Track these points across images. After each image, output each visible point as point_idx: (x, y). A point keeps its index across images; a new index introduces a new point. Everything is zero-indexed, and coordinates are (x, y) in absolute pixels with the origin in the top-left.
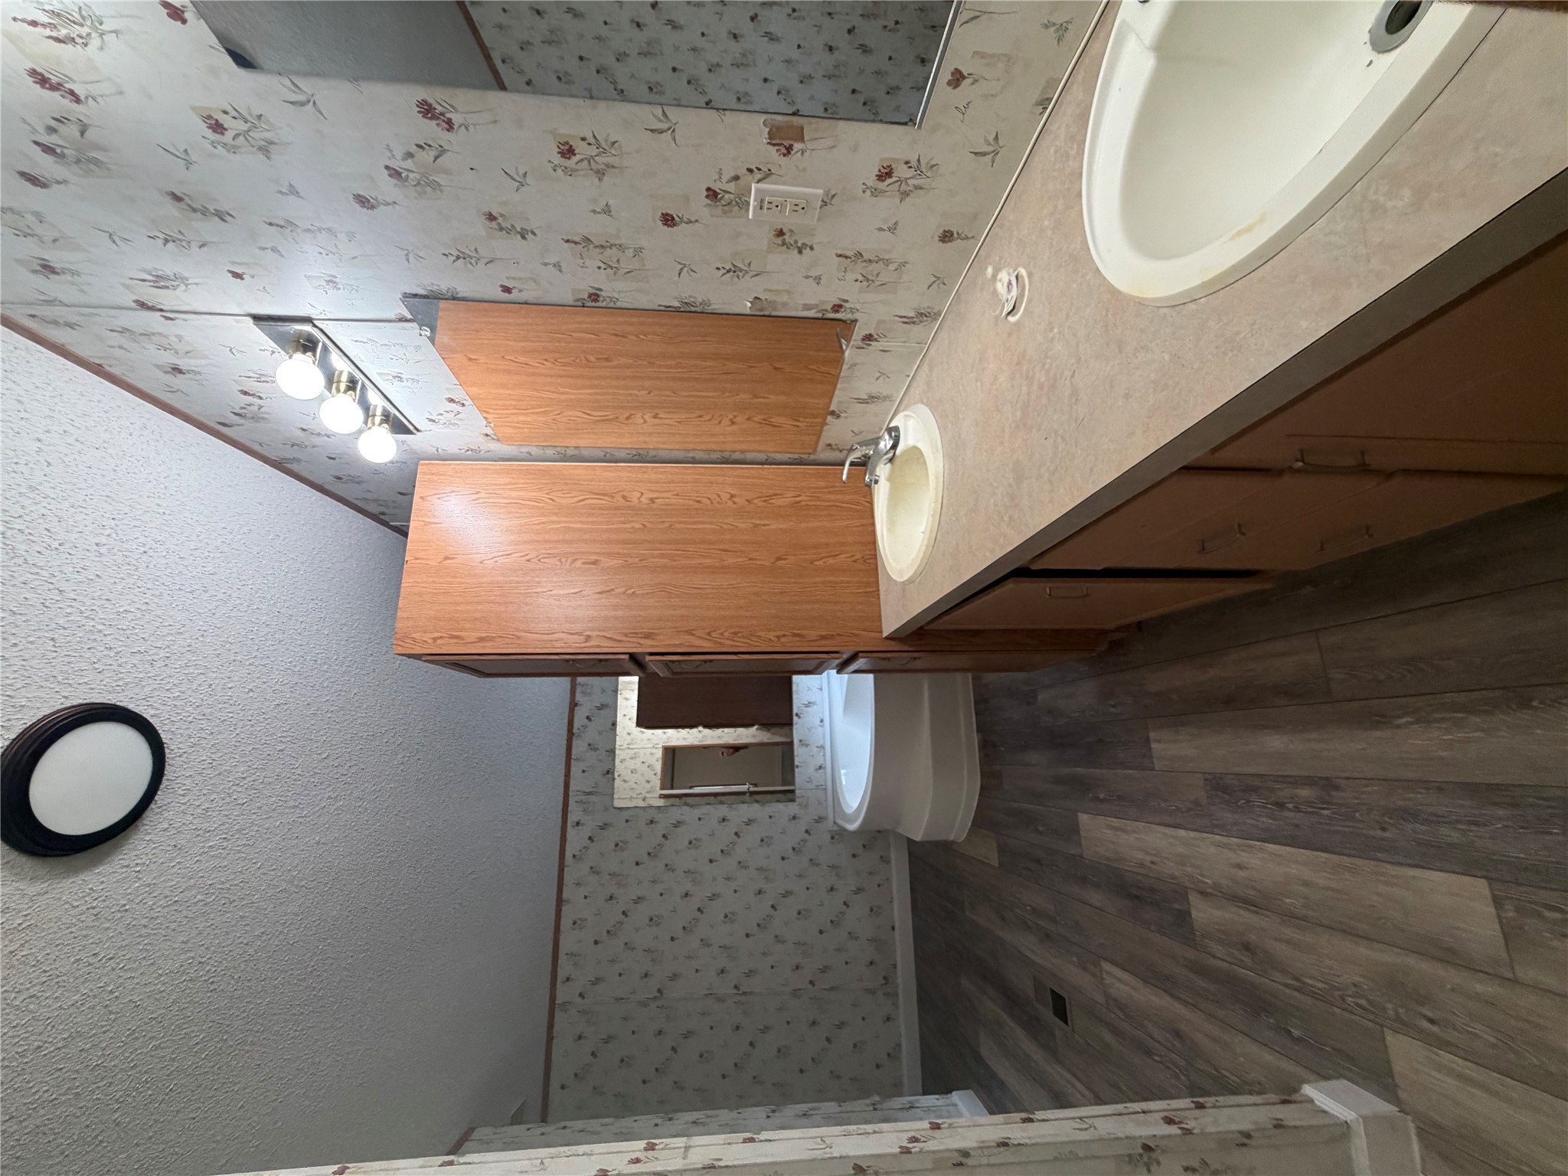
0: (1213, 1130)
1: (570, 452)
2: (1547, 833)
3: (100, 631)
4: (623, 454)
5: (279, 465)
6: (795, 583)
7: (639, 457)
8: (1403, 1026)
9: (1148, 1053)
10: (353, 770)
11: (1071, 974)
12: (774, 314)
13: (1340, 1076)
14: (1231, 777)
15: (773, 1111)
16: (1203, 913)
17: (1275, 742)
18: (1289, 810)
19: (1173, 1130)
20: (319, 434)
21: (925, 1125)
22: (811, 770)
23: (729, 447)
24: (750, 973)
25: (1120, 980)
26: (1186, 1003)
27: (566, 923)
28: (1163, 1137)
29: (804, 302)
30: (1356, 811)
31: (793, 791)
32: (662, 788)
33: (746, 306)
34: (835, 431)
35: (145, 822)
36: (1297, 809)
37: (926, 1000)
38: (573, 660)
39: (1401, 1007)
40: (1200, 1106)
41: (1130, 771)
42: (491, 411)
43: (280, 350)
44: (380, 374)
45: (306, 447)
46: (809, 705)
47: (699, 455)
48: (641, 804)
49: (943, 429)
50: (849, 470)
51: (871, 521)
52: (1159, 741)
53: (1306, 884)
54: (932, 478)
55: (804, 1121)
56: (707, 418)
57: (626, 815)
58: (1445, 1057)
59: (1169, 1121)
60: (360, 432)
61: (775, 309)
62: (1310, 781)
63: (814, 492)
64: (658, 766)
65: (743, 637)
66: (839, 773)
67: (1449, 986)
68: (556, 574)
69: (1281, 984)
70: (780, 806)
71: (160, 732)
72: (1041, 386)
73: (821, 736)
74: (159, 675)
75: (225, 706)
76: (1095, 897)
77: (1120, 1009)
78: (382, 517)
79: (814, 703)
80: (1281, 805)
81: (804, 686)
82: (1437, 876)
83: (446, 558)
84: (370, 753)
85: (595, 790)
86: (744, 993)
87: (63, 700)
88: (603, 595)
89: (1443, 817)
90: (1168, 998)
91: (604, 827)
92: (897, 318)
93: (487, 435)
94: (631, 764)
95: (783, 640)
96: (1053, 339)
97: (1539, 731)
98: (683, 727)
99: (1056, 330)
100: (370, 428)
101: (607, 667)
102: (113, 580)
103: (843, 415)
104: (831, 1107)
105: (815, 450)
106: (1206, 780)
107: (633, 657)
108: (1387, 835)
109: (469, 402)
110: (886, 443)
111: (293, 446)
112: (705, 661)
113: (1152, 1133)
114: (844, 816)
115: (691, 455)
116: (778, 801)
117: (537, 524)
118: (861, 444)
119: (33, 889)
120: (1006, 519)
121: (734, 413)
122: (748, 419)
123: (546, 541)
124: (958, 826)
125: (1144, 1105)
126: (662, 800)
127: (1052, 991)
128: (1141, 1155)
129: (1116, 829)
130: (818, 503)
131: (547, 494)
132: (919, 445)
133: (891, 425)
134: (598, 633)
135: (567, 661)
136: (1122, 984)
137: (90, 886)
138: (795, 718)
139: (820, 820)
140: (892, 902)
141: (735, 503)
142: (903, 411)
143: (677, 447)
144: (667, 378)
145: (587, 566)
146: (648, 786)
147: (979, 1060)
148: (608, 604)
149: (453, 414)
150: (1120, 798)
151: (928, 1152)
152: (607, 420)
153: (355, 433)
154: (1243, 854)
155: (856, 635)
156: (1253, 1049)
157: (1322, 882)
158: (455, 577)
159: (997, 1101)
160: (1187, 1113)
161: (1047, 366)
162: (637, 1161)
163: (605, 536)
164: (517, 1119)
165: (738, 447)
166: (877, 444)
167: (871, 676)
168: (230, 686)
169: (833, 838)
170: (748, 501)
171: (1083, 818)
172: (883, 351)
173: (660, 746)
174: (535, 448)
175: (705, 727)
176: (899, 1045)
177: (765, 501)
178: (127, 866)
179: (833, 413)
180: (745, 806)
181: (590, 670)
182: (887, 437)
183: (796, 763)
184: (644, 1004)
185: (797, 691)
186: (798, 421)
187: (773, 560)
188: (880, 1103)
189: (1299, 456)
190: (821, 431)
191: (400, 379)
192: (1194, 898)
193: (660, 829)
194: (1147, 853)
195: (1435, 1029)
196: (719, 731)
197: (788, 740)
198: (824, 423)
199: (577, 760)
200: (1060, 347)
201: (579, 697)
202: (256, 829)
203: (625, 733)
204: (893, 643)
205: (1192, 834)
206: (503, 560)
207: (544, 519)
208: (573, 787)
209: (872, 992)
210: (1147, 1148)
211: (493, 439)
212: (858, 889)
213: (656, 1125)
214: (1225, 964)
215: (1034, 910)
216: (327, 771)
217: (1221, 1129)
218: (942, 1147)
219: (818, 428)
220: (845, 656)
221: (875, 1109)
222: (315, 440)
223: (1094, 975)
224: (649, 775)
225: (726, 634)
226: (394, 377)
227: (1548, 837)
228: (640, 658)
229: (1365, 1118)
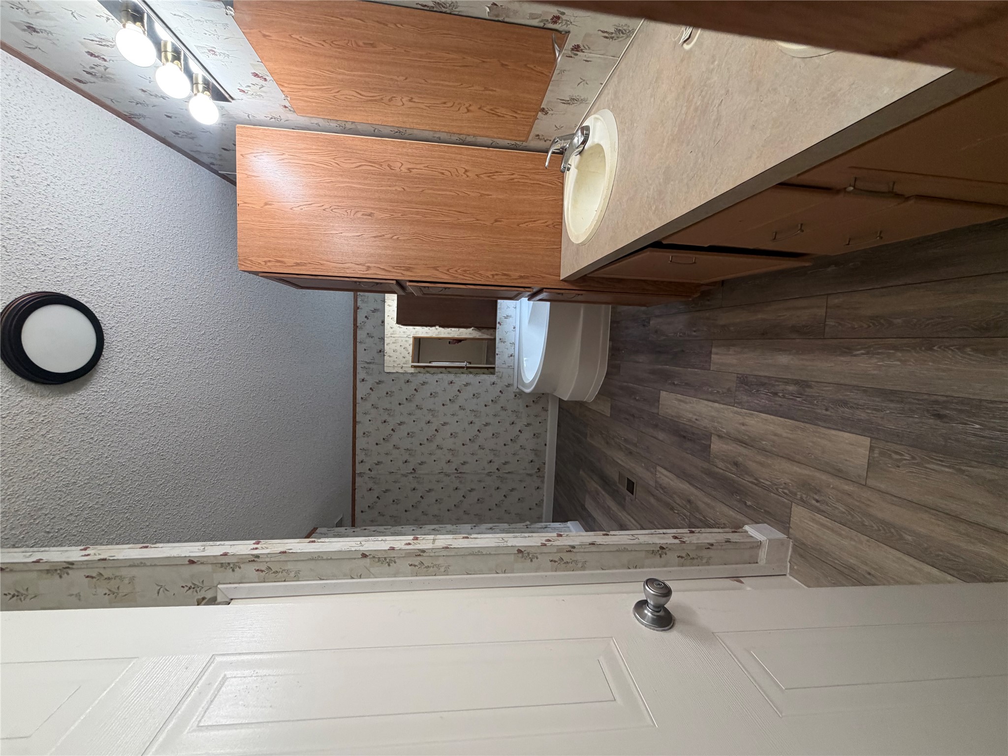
0: (695, 542)
1: (349, 126)
2: (911, 417)
3: (34, 242)
4: (387, 131)
5: (128, 118)
6: (505, 239)
7: (400, 135)
8: (804, 503)
9: (672, 509)
10: (222, 342)
11: (639, 471)
12: (507, 20)
13: (765, 522)
14: (752, 377)
15: (475, 526)
16: (717, 446)
17: (783, 359)
18: (779, 397)
19: (677, 541)
20: (156, 96)
21: (555, 534)
22: (506, 356)
23: (465, 131)
24: (464, 463)
25: (666, 476)
26: (697, 488)
27: (359, 433)
28: (670, 544)
29: (530, 12)
30: (815, 400)
31: (494, 368)
32: (413, 362)
33: (486, 10)
34: (544, 125)
35: (100, 367)
36: (784, 397)
37: (559, 479)
38: (360, 282)
39: (805, 494)
40: (692, 532)
41: (696, 370)
42: (286, 85)
43: (114, 18)
44: (197, 47)
45: (148, 105)
46: (507, 317)
47: (443, 136)
48: (401, 371)
49: (621, 132)
50: (551, 156)
51: (561, 197)
52: (717, 354)
53: (776, 435)
54: (607, 168)
55: (490, 531)
56: (449, 104)
57: (393, 376)
58: (818, 516)
59: (676, 538)
60: (190, 97)
61: (508, 16)
62: (796, 382)
63: (524, 172)
64: (410, 349)
65: (470, 274)
66: (523, 360)
67: (832, 486)
68: (344, 221)
69: (748, 481)
70: (485, 376)
71: (94, 312)
72: (696, 110)
73: (512, 337)
74: (83, 275)
75: (132, 297)
76: (661, 436)
77: (662, 489)
78: (212, 166)
79: (510, 316)
80: (775, 394)
81: (505, 307)
82: (846, 435)
83: (266, 204)
84: (231, 332)
85: (372, 361)
86: (460, 473)
87: (24, 289)
88: (377, 239)
89: (861, 406)
90: (688, 485)
91: (380, 382)
92: (600, 32)
93: (285, 107)
94: (393, 346)
95: (496, 277)
96: (713, 70)
97: (930, 364)
98: (426, 326)
99: (716, 63)
100: (196, 95)
101: (380, 287)
102: (32, 205)
103: (550, 112)
104: (506, 526)
105: (527, 138)
106: (738, 377)
107: (398, 282)
108: (828, 413)
109: (269, 78)
110: (578, 139)
111: (137, 104)
112: (445, 288)
113: (665, 542)
114: (524, 385)
115: (437, 135)
116: (484, 374)
117: (328, 183)
118: (561, 138)
119: (44, 402)
120: (653, 208)
121: (470, 103)
122: (480, 108)
123: (336, 196)
124: (589, 394)
125: (665, 531)
126: (413, 369)
127: (628, 479)
128: (658, 551)
129: (680, 401)
130: (526, 181)
131: (334, 159)
132: (602, 143)
133: (584, 125)
134: (373, 265)
135: (356, 282)
136: (666, 478)
137: (78, 402)
138: (498, 325)
139: (509, 386)
140: (546, 432)
141: (468, 176)
142: (594, 114)
143: (427, 128)
144: (420, 66)
145: (365, 217)
146: (404, 360)
147: (583, 507)
148: (381, 245)
149: (259, 87)
150: (687, 384)
151: (554, 546)
152: (375, 100)
153: (187, 98)
154: (748, 418)
155: (543, 277)
156: (725, 509)
157: (785, 435)
158: (275, 219)
159: (590, 525)
160: (685, 535)
161: (704, 93)
162: (409, 544)
163: (377, 195)
164: (340, 524)
165: (471, 131)
166: (573, 139)
167: (548, 303)
168: (132, 285)
169: (516, 396)
170: (477, 175)
171: (663, 394)
172: (586, 61)
173: (411, 336)
174: (322, 120)
175: (440, 326)
176: (543, 500)
177: (489, 177)
178: (97, 392)
179: (543, 110)
180: (464, 376)
181: (369, 289)
182: (579, 133)
183: (497, 352)
184: (405, 475)
185: (500, 308)
186: (516, 113)
187: (492, 221)
188: (530, 525)
189: (853, 183)
190: (533, 123)
191: (214, 53)
192: (714, 439)
193: (413, 386)
194: (695, 414)
195: (818, 504)
196: (449, 330)
197: (492, 338)
198: (536, 118)
199: (360, 342)
200: (716, 78)
201: (359, 303)
202: (169, 374)
203: (389, 327)
204: (566, 284)
205: (722, 406)
206: (305, 208)
207: (333, 179)
208: (358, 359)
209: (531, 475)
210: (662, 548)
211: (290, 111)
212: (528, 424)
213: (413, 530)
214: (722, 471)
215: (625, 440)
216: (206, 342)
217: (700, 542)
218: (562, 544)
219: (531, 120)
220: (535, 290)
221: (527, 528)
222: (154, 100)
223: (652, 473)
224: (405, 353)
225: (459, 271)
226: (210, 51)
227: (911, 419)
228: (403, 283)
229: (770, 540)
